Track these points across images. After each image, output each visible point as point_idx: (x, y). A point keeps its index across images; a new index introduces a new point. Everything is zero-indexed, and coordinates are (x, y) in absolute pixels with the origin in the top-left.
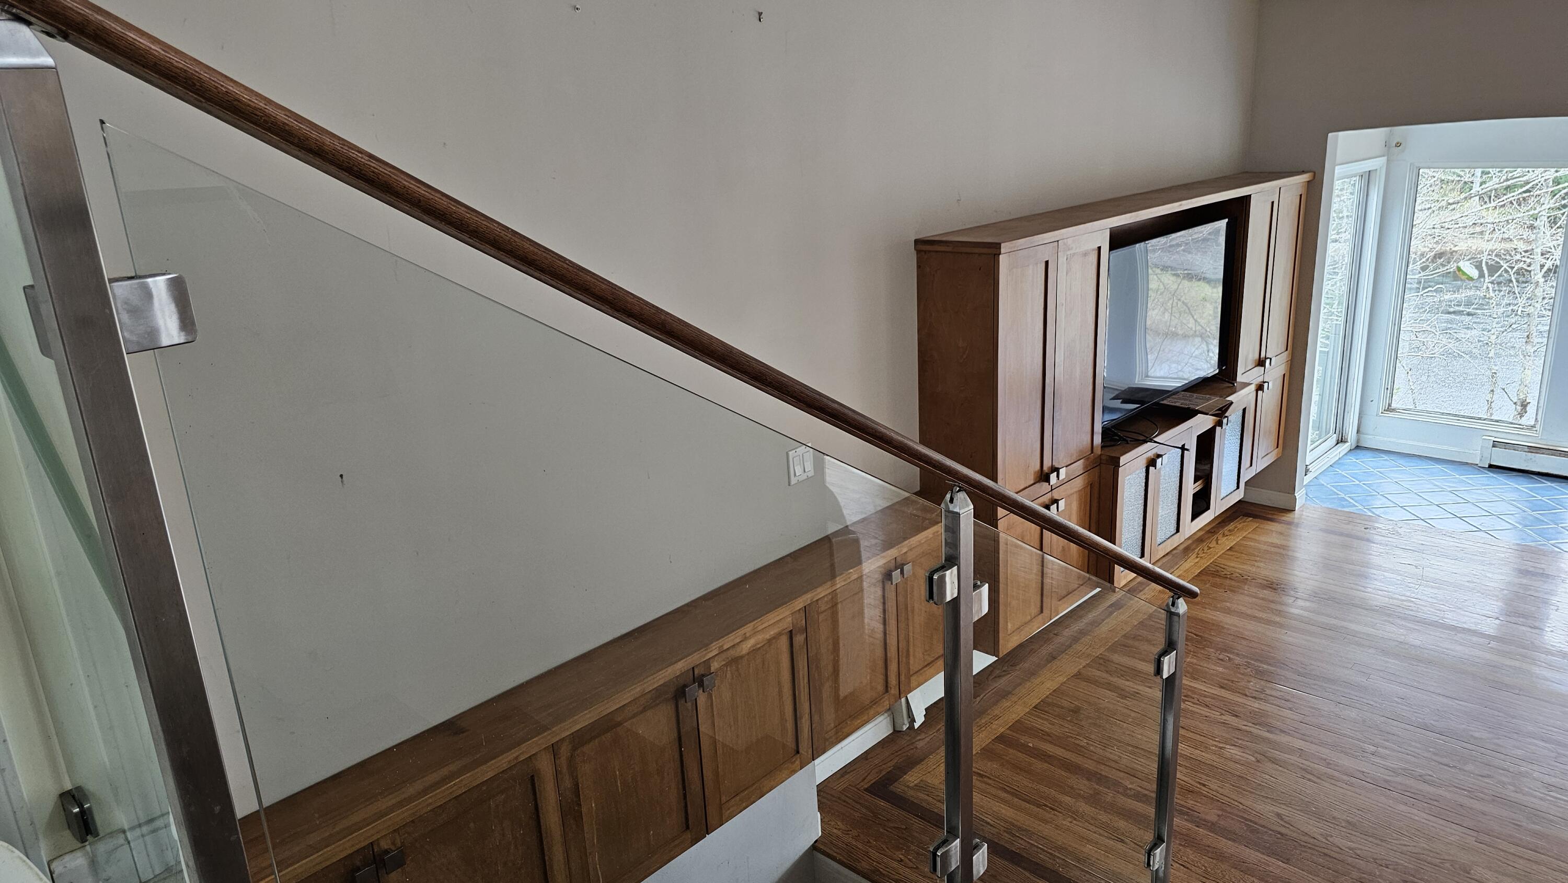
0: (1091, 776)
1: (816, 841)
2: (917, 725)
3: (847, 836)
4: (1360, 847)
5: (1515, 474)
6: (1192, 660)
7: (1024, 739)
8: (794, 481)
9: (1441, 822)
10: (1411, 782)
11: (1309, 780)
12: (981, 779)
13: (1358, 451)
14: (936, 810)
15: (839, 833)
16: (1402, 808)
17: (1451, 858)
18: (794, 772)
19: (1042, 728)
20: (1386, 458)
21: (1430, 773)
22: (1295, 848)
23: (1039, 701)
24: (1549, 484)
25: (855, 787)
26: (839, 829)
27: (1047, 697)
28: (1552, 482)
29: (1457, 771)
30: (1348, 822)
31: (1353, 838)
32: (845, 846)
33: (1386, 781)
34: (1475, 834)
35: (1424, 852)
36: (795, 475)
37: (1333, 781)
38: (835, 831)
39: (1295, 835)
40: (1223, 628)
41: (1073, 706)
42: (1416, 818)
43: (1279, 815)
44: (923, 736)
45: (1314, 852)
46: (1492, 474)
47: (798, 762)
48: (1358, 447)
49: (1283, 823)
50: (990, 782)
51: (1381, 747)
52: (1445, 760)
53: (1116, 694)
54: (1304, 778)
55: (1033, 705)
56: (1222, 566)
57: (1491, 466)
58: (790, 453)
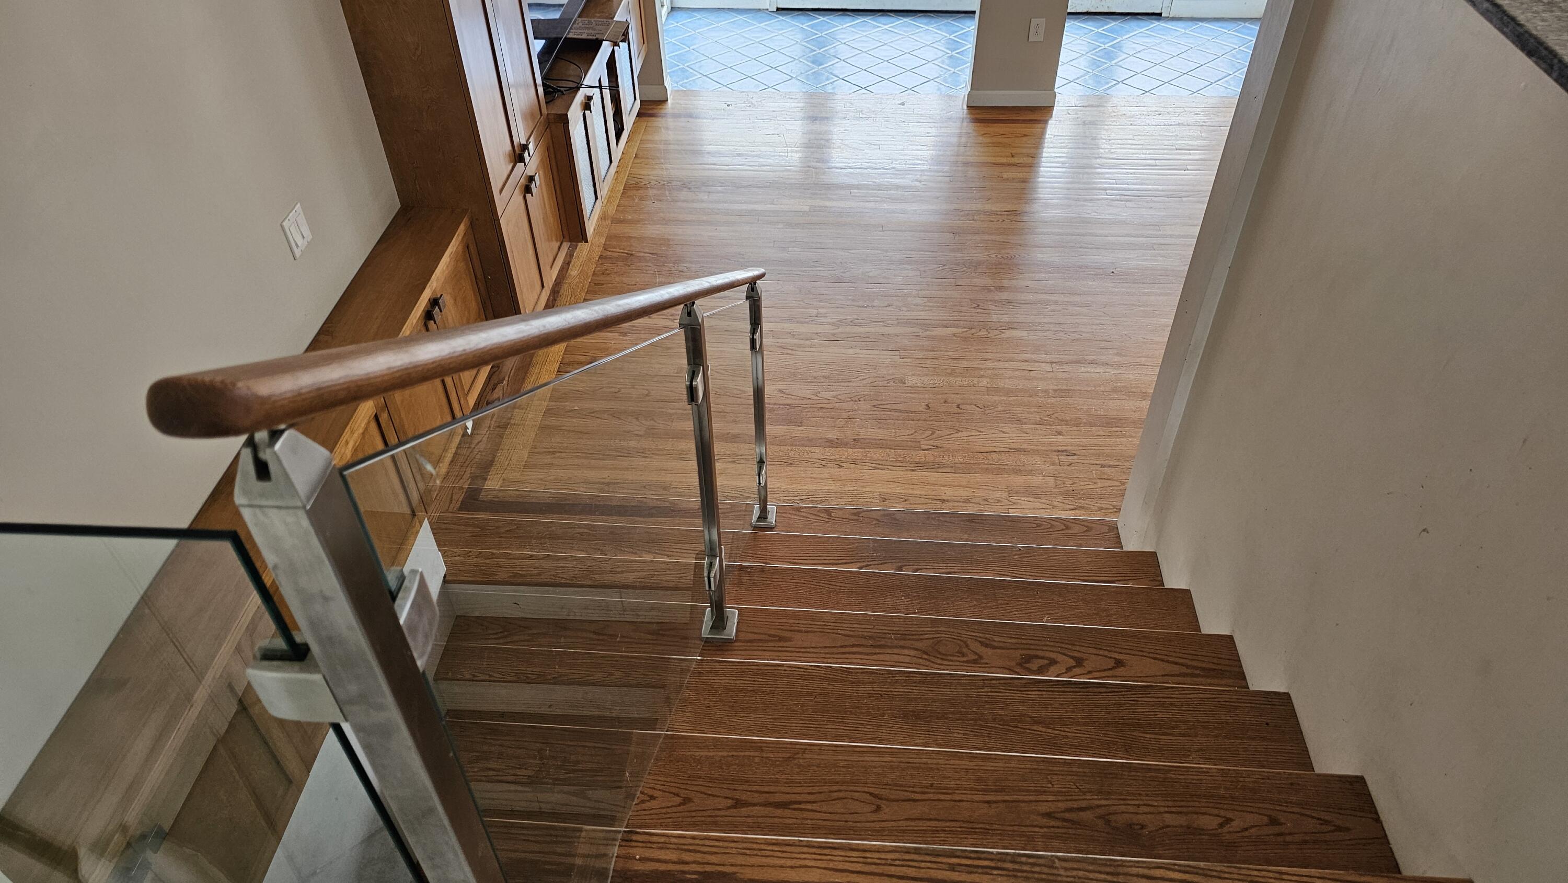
0: (637, 415)
1: (445, 577)
2: (469, 431)
3: (470, 558)
4: (839, 392)
5: (797, 13)
6: (660, 279)
7: (568, 405)
8: (298, 252)
9: (877, 352)
10: (848, 329)
11: (787, 354)
12: (553, 456)
13: (675, 13)
14: (533, 500)
15: (462, 559)
16: (851, 351)
17: (891, 377)
18: (417, 532)
19: (577, 389)
20: (699, 16)
21: (856, 317)
22: (802, 411)
23: (558, 365)
24: (822, 18)
25: (447, 511)
26: (459, 555)
27: (563, 358)
28: (824, 16)
29: (871, 309)
30: (824, 377)
31: (833, 388)
32: (474, 568)
33: (834, 335)
34: (897, 353)
35: (876, 379)
36: (297, 246)
37: (802, 349)
38: (456, 559)
39: (797, 402)
40: (669, 240)
41: (588, 358)
42: (861, 356)
43: (781, 391)
44: (478, 438)
45: (814, 409)
46: (781, 18)
47: (418, 524)
48: (673, 9)
49: (785, 396)
50: (563, 455)
51: (820, 308)
52: (861, 303)
53: (617, 334)
54: (783, 354)
55: (556, 370)
56: (638, 176)
57: (778, 9)
58: (284, 224)
